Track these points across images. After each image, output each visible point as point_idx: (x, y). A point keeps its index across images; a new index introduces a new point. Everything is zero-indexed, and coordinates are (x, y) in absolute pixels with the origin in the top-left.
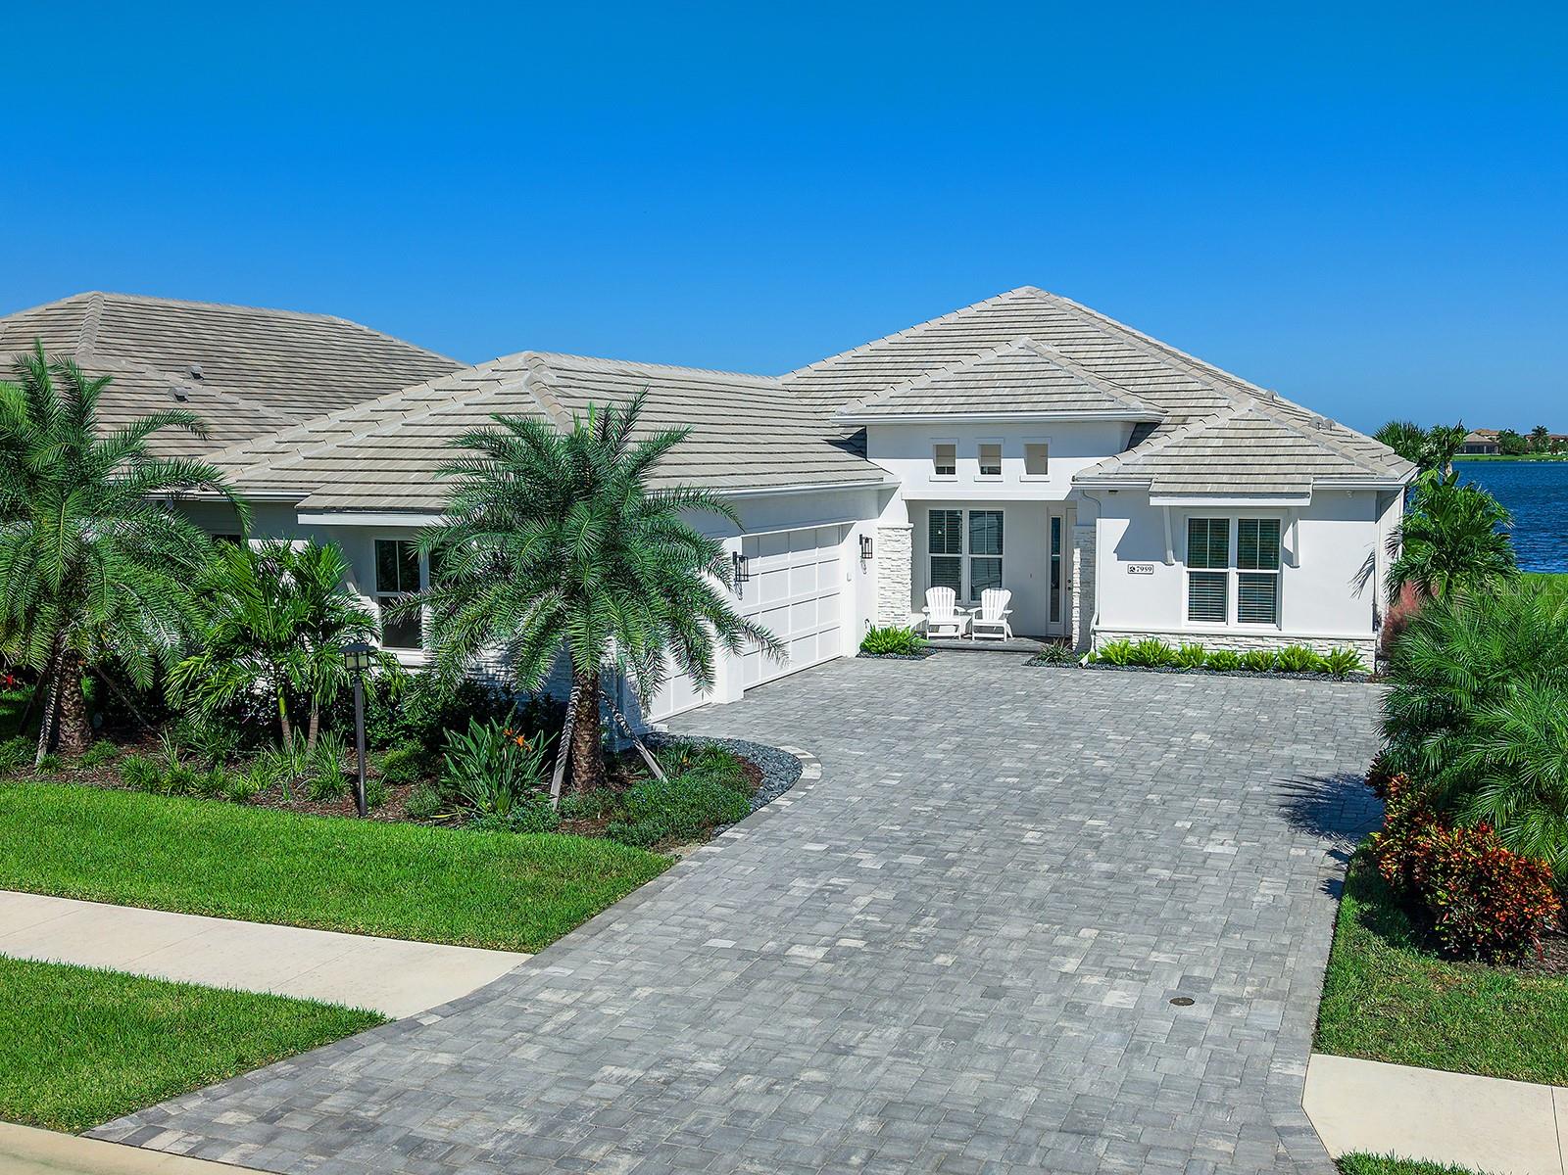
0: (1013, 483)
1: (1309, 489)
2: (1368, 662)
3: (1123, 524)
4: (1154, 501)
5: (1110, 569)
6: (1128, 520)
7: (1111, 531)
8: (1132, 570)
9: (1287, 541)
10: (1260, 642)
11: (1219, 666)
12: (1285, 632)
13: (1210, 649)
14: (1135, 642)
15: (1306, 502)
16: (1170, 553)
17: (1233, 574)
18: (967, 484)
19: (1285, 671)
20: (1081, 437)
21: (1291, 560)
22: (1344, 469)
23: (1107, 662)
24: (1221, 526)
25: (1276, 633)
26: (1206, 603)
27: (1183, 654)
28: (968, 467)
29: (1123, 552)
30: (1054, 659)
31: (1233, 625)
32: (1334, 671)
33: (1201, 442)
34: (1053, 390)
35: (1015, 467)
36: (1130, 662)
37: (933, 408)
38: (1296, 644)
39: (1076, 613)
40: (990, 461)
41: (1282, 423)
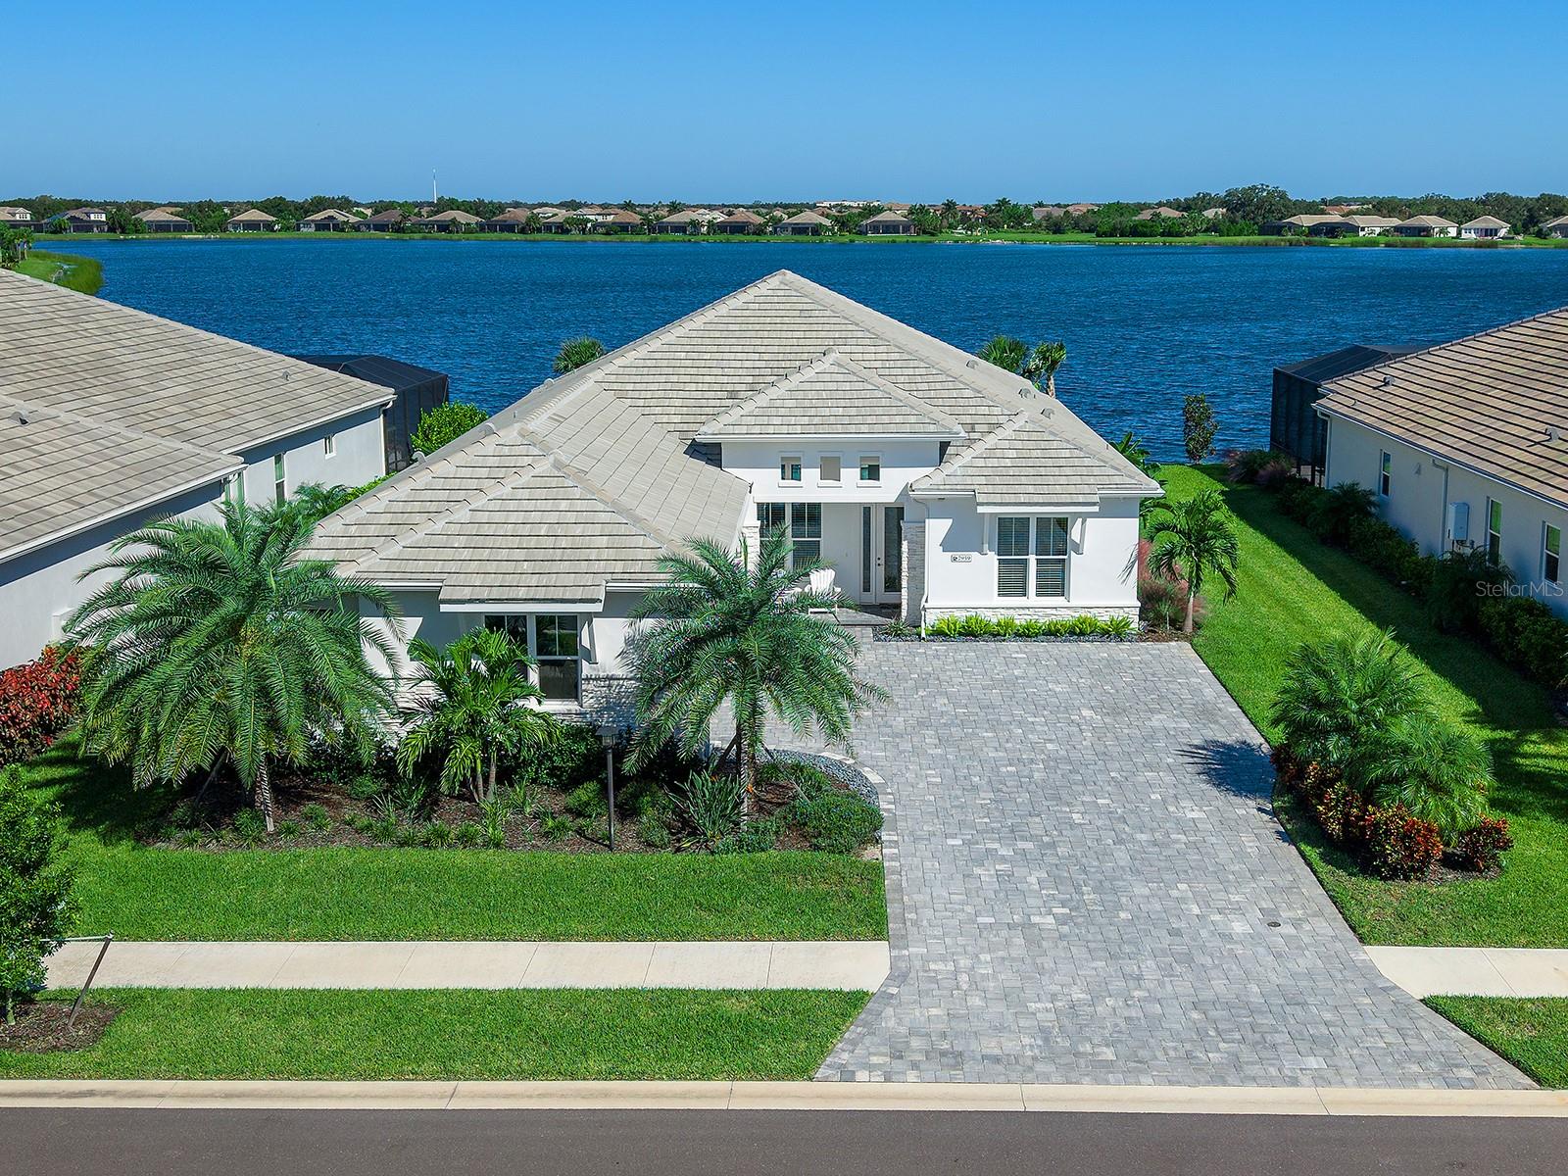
0: (850, 488)
1: (1096, 499)
2: (1135, 625)
3: (948, 523)
4: (980, 509)
5: (935, 557)
6: (951, 520)
7: (937, 529)
8: (955, 559)
9: (1075, 534)
10: (1054, 612)
11: (1026, 634)
12: (1073, 603)
13: (1020, 621)
14: (961, 616)
15: (1096, 509)
16: (986, 546)
17: (1032, 559)
18: (811, 488)
19: (1079, 635)
20: (908, 454)
21: (1078, 549)
22: (1117, 480)
23: (938, 634)
24: (1023, 522)
25: (1066, 604)
26: (1011, 583)
27: (999, 624)
28: (810, 475)
29: (947, 545)
30: (898, 634)
31: (1032, 599)
32: (1114, 633)
33: (998, 453)
34: (880, 411)
35: (851, 475)
36: (960, 634)
37: (785, 429)
38: (1083, 614)
39: (904, 592)
40: (830, 470)
41: (1056, 435)
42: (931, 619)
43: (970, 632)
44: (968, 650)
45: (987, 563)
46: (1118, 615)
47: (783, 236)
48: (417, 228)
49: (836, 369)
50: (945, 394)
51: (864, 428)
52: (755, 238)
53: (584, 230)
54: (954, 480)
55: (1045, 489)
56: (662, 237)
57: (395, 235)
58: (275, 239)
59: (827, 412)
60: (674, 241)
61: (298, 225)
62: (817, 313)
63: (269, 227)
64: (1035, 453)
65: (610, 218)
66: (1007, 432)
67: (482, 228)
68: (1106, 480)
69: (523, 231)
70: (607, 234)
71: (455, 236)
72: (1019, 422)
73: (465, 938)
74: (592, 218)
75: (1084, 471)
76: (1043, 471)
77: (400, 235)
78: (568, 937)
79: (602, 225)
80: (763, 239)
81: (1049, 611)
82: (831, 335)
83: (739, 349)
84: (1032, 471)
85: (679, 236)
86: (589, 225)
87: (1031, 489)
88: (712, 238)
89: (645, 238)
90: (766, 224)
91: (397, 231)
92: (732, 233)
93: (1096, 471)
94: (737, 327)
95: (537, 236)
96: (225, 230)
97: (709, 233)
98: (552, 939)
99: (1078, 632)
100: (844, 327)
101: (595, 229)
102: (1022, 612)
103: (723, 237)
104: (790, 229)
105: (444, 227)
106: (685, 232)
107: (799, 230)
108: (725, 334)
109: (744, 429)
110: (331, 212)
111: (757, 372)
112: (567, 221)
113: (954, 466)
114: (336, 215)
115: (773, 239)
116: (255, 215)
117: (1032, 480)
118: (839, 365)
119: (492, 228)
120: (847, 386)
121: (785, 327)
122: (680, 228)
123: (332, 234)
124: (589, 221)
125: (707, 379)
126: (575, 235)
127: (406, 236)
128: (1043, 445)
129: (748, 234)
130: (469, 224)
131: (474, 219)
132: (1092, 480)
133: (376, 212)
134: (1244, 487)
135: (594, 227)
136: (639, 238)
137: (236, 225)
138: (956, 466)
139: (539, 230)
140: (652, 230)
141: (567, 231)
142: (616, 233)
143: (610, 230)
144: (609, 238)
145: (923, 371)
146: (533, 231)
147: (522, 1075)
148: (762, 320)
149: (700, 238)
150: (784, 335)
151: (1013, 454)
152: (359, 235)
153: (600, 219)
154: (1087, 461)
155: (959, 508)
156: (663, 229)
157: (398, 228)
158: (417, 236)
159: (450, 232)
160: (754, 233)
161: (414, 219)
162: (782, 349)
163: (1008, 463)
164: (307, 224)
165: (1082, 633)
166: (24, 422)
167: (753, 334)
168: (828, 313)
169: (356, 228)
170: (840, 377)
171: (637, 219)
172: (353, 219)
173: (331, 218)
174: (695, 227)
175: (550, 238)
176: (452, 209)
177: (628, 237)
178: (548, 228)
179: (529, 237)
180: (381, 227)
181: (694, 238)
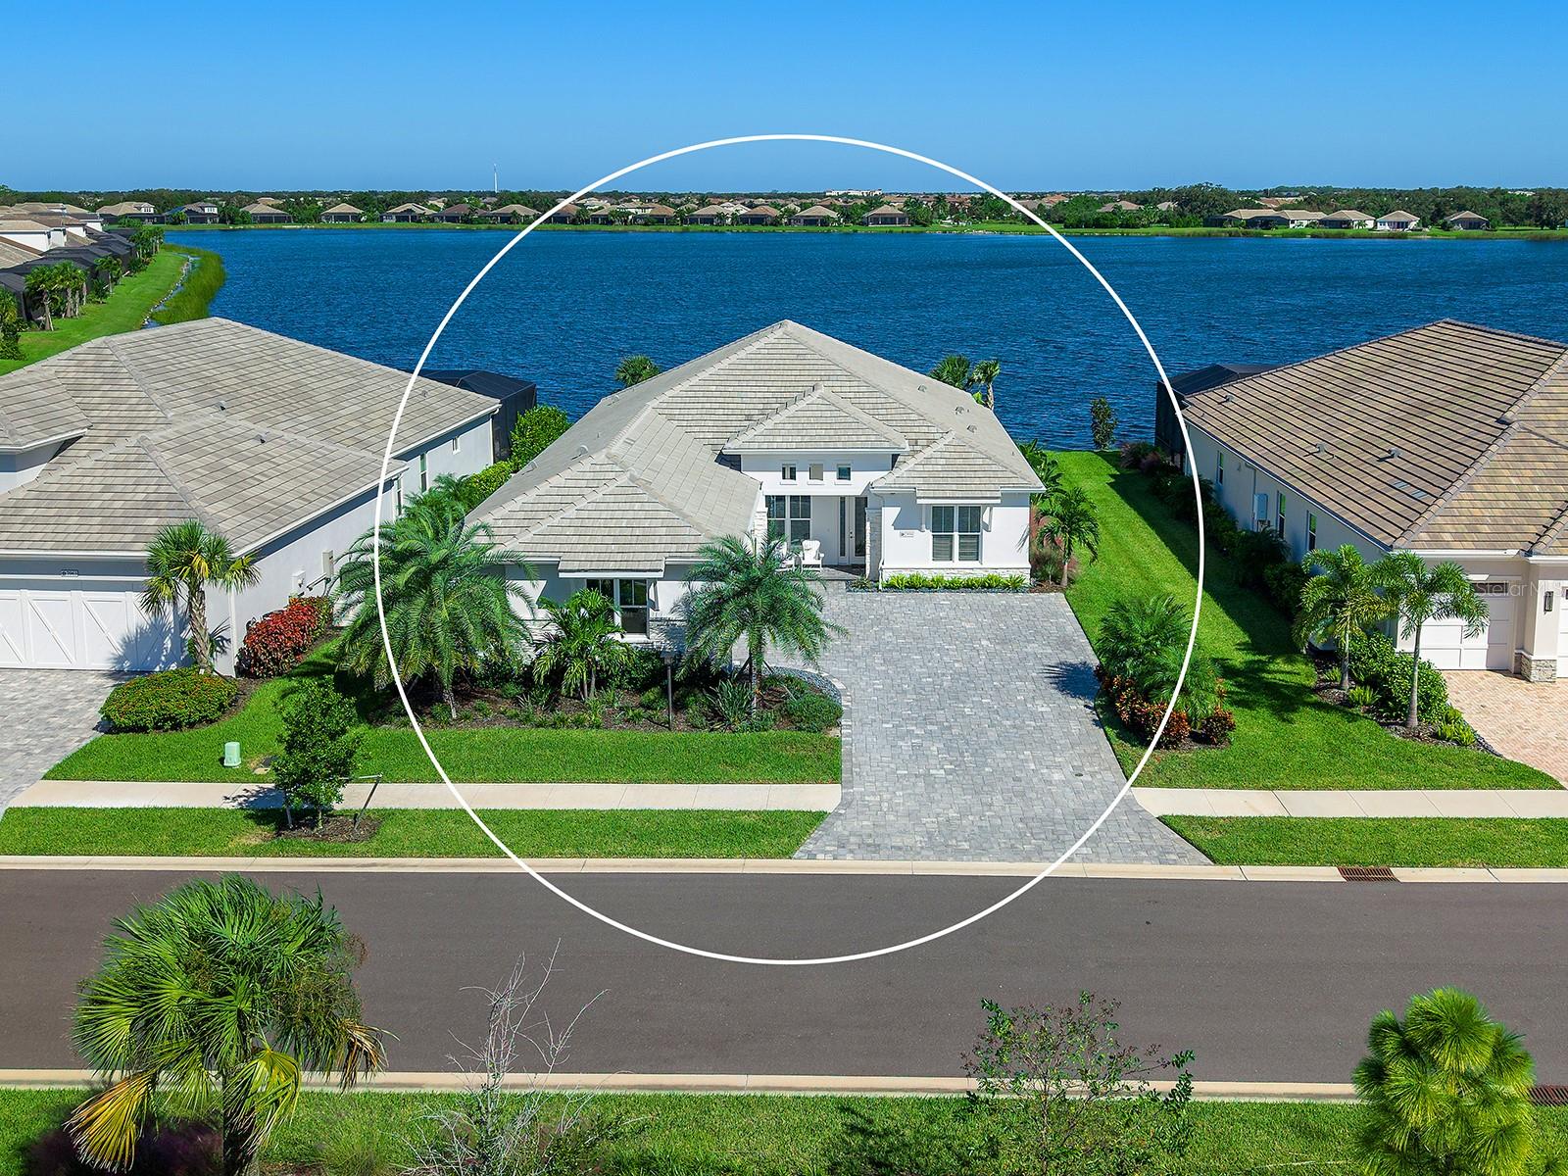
0: (830, 485)
1: (999, 494)
2: (1027, 580)
3: (897, 510)
4: (919, 501)
5: (889, 533)
6: (899, 509)
7: (890, 514)
8: (902, 535)
9: (985, 518)
10: (971, 571)
11: (952, 587)
12: (985, 566)
13: (947, 578)
14: (907, 574)
15: (999, 501)
16: (924, 526)
17: (956, 535)
18: (802, 485)
19: (988, 588)
20: (870, 463)
21: (987, 528)
22: (1014, 481)
23: (890, 587)
24: (950, 509)
25: (980, 566)
26: (942, 551)
27: (933, 580)
28: (802, 476)
29: (897, 525)
30: (863, 587)
31: (957, 563)
32: (1014, 586)
33: (933, 461)
34: (850, 432)
35: (831, 477)
36: (906, 587)
37: (784, 445)
38: (991, 573)
39: (868, 557)
40: (816, 473)
41: (973, 448)
42: (886, 576)
43: (913, 586)
44: (909, 599)
45: (925, 538)
46: (1016, 574)
47: (796, 228)
48: (483, 220)
49: (820, 401)
50: (897, 417)
51: (839, 445)
52: (771, 228)
53: (626, 221)
54: (900, 481)
55: (964, 487)
56: (692, 227)
57: (465, 226)
59: (814, 432)
60: (702, 231)
61: (381, 217)
62: (809, 357)
63: (356, 218)
64: (958, 461)
65: (648, 211)
66: (940, 446)
68: (1006, 481)
69: (573, 222)
70: (646, 224)
71: (516, 227)
72: (948, 439)
73: (582, 781)
74: (633, 211)
75: (992, 474)
76: (963, 474)
77: (469, 226)
78: (645, 781)
79: (641, 217)
80: (780, 229)
81: (968, 571)
82: (819, 373)
83: (754, 383)
84: (955, 474)
85: (707, 226)
86: (630, 217)
87: (954, 487)
88: (735, 228)
89: (678, 228)
90: (782, 217)
91: (466, 222)
92: (752, 224)
93: (1000, 474)
94: (752, 367)
95: (586, 227)
96: (320, 221)
97: (732, 224)
98: (636, 782)
99: (987, 586)
100: (827, 367)
101: (635, 220)
102: (949, 571)
103: (745, 227)
104: (802, 221)
105: (506, 219)
106: (712, 223)
107: (810, 221)
108: (743, 372)
109: (756, 445)
110: (409, 205)
111: (766, 401)
112: (611, 214)
113: (901, 471)
114: (414, 208)
115: (788, 230)
116: (344, 208)
117: (955, 481)
118: (823, 398)
120: (828, 414)
121: (786, 367)
122: (708, 220)
123: (410, 225)
124: (630, 213)
125: (731, 406)
126: (619, 227)
127: (474, 227)
128: (964, 455)
129: (767, 225)
130: (527, 216)
131: (531, 212)
132: (996, 481)
133: (448, 205)
134: (1132, 472)
135: (635, 219)
136: (673, 229)
137: (328, 217)
138: (903, 471)
139: (587, 222)
140: (684, 221)
141: (611, 223)
142: (653, 224)
143: (648, 221)
144: (647, 228)
145: (883, 400)
146: (583, 222)
147: (622, 855)
148: (770, 362)
149: (724, 228)
150: (785, 373)
151: (943, 461)
152: (433, 226)
153: (640, 212)
154: (994, 468)
155: (905, 500)
156: (694, 221)
157: (467, 220)
158: (483, 227)
159: (511, 223)
160: (771, 224)
161: (481, 212)
162: (784, 384)
163: (939, 468)
164: (389, 216)
165: (990, 587)
166: (263, 442)
167: (763, 372)
168: (816, 357)
169: (431, 219)
170: (824, 407)
171: (671, 212)
172: (429, 212)
173: (410, 211)
174: (721, 218)
175: (597, 229)
176: (513, 203)
177: (664, 228)
178: (595, 219)
179: (579, 227)
180: (453, 219)
181: (720, 229)
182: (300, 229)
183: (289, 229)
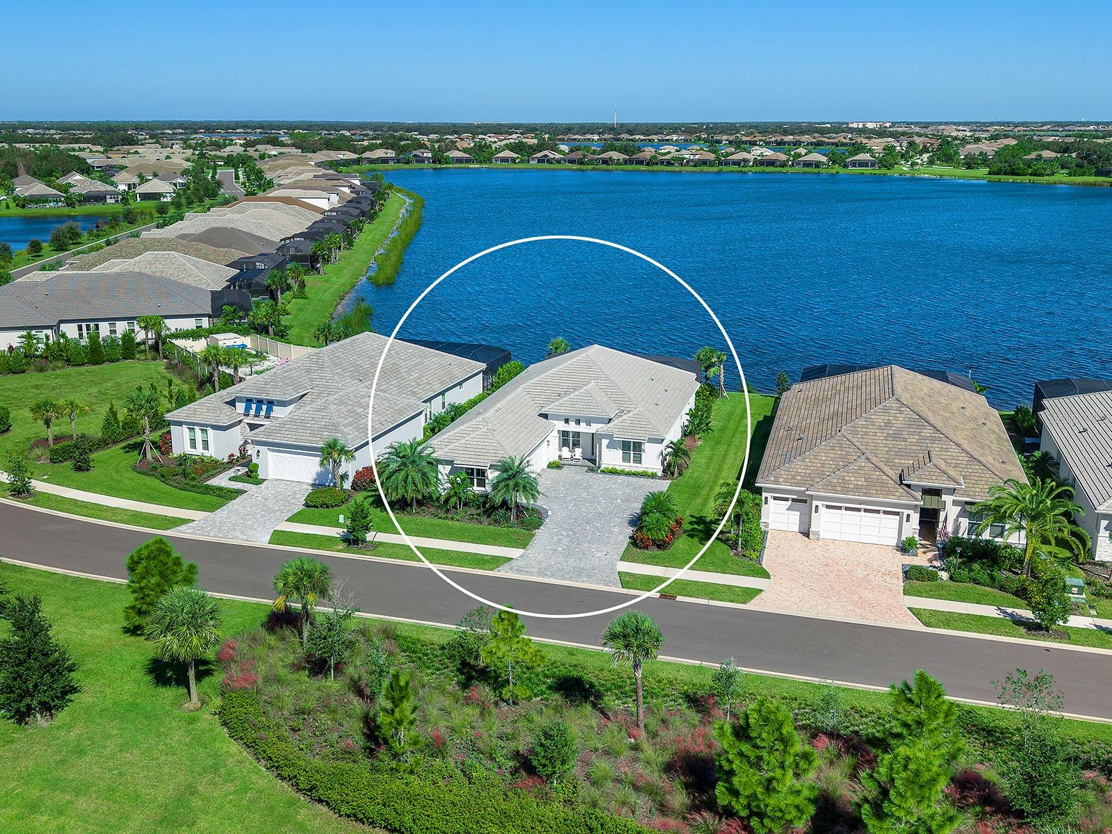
19: (642, 476)
27: (621, 470)
31: (632, 464)
42: (603, 467)
43: (612, 472)
45: (619, 453)
46: (655, 471)
47: (797, 169)
48: (591, 162)
52: (779, 169)
53: (682, 164)
56: (725, 168)
57: (579, 167)
58: (515, 169)
60: (732, 171)
61: (529, 160)
63: (514, 160)
65: (697, 157)
67: (626, 162)
69: (648, 164)
70: (695, 166)
71: (610, 167)
74: (687, 156)
77: (581, 166)
79: (692, 160)
80: (784, 170)
81: (636, 468)
85: (736, 168)
86: (685, 161)
88: (755, 169)
89: (716, 169)
90: (788, 160)
91: (580, 164)
92: (767, 166)
95: (655, 168)
96: (491, 162)
97: (753, 166)
102: (628, 467)
103: (760, 169)
104: (802, 164)
105: (605, 162)
106: (739, 165)
107: (808, 164)
110: (546, 152)
112: (672, 159)
114: (549, 154)
115: (790, 170)
116: (507, 154)
119: (631, 162)
122: (737, 163)
123: (545, 165)
124: (685, 158)
126: (677, 168)
127: (584, 167)
129: (777, 167)
130: (619, 160)
131: (622, 157)
133: (571, 152)
135: (688, 162)
136: (712, 169)
137: (497, 159)
139: (657, 164)
140: (720, 163)
141: (672, 165)
142: (700, 166)
143: (697, 163)
144: (695, 169)
146: (653, 164)
149: (748, 169)
152: (560, 166)
153: (692, 157)
156: (727, 163)
157: (581, 163)
158: (590, 167)
159: (608, 165)
160: (780, 166)
161: (590, 157)
164: (533, 159)
169: (559, 161)
171: (712, 157)
172: (558, 156)
173: (546, 156)
174: (745, 162)
175: (661, 169)
176: (612, 151)
177: (706, 168)
178: (662, 162)
179: (651, 168)
180: (572, 162)
181: (744, 169)
182: (479, 168)
183: (473, 168)
